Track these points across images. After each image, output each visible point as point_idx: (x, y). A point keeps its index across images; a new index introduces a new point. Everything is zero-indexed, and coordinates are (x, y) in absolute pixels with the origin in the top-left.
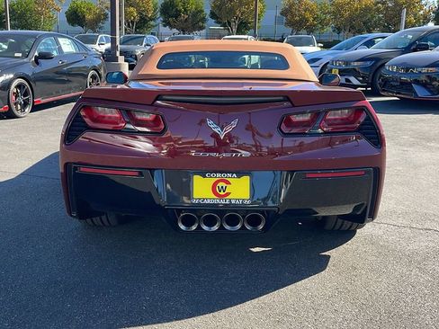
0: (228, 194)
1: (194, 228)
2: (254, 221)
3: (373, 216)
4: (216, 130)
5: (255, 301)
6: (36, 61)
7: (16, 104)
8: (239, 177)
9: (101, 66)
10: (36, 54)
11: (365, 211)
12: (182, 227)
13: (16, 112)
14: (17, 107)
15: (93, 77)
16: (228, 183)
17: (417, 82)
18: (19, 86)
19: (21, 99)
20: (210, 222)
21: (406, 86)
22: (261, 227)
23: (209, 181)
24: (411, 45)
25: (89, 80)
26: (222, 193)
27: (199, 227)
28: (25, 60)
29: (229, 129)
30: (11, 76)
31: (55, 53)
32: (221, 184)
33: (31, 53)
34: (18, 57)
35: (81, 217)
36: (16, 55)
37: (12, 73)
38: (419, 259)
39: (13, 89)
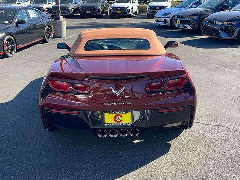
0: (121, 121)
1: (105, 136)
2: (134, 132)
3: (191, 126)
4: (114, 92)
5: (135, 172)
6: (17, 25)
7: (7, 50)
8: (126, 113)
9: (51, 22)
10: (16, 21)
11: (187, 125)
12: (100, 136)
13: (8, 54)
14: (8, 51)
15: (48, 30)
16: (121, 116)
17: (221, 29)
18: (8, 40)
19: (10, 47)
20: (113, 133)
21: (215, 31)
22: (137, 135)
23: (112, 115)
24: (219, 6)
25: (45, 31)
26: (118, 121)
27: (108, 136)
28: (10, 25)
29: (121, 91)
30: (4, 35)
31: (26, 19)
32: (118, 117)
33: (14, 20)
34: (6, 23)
35: (51, 130)
36: (6, 22)
37: (5, 33)
38: (213, 144)
39: (5, 41)
